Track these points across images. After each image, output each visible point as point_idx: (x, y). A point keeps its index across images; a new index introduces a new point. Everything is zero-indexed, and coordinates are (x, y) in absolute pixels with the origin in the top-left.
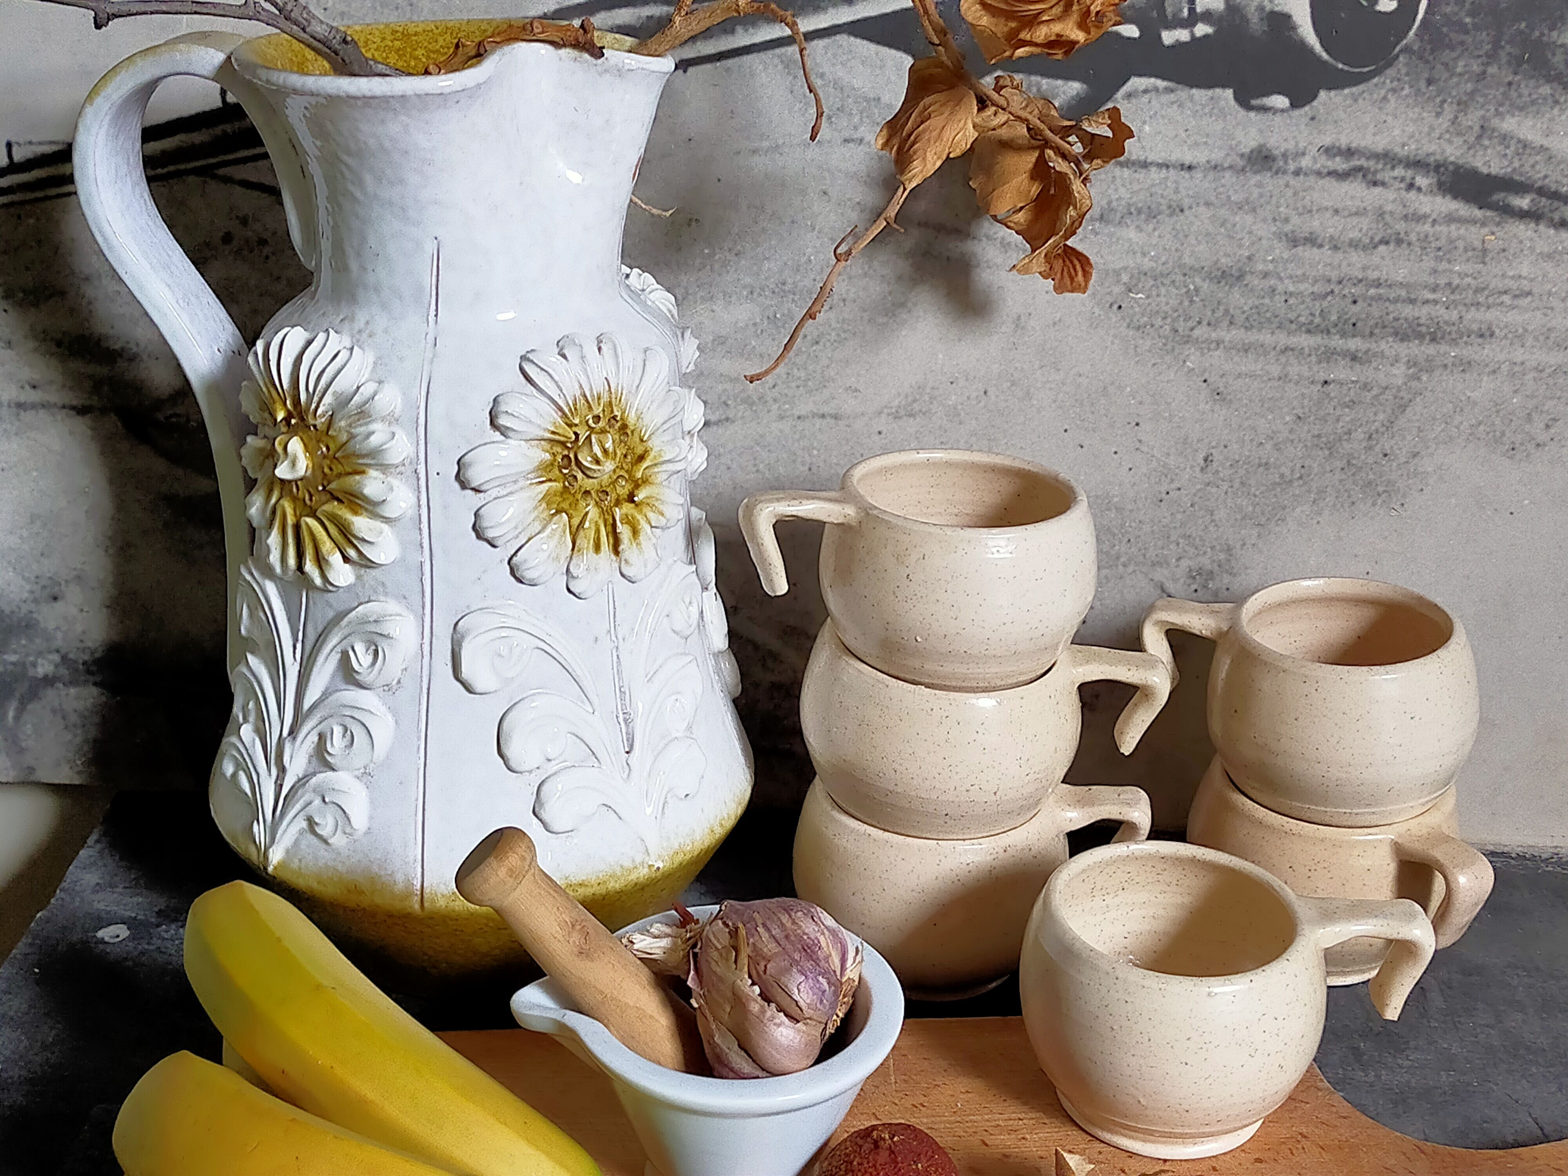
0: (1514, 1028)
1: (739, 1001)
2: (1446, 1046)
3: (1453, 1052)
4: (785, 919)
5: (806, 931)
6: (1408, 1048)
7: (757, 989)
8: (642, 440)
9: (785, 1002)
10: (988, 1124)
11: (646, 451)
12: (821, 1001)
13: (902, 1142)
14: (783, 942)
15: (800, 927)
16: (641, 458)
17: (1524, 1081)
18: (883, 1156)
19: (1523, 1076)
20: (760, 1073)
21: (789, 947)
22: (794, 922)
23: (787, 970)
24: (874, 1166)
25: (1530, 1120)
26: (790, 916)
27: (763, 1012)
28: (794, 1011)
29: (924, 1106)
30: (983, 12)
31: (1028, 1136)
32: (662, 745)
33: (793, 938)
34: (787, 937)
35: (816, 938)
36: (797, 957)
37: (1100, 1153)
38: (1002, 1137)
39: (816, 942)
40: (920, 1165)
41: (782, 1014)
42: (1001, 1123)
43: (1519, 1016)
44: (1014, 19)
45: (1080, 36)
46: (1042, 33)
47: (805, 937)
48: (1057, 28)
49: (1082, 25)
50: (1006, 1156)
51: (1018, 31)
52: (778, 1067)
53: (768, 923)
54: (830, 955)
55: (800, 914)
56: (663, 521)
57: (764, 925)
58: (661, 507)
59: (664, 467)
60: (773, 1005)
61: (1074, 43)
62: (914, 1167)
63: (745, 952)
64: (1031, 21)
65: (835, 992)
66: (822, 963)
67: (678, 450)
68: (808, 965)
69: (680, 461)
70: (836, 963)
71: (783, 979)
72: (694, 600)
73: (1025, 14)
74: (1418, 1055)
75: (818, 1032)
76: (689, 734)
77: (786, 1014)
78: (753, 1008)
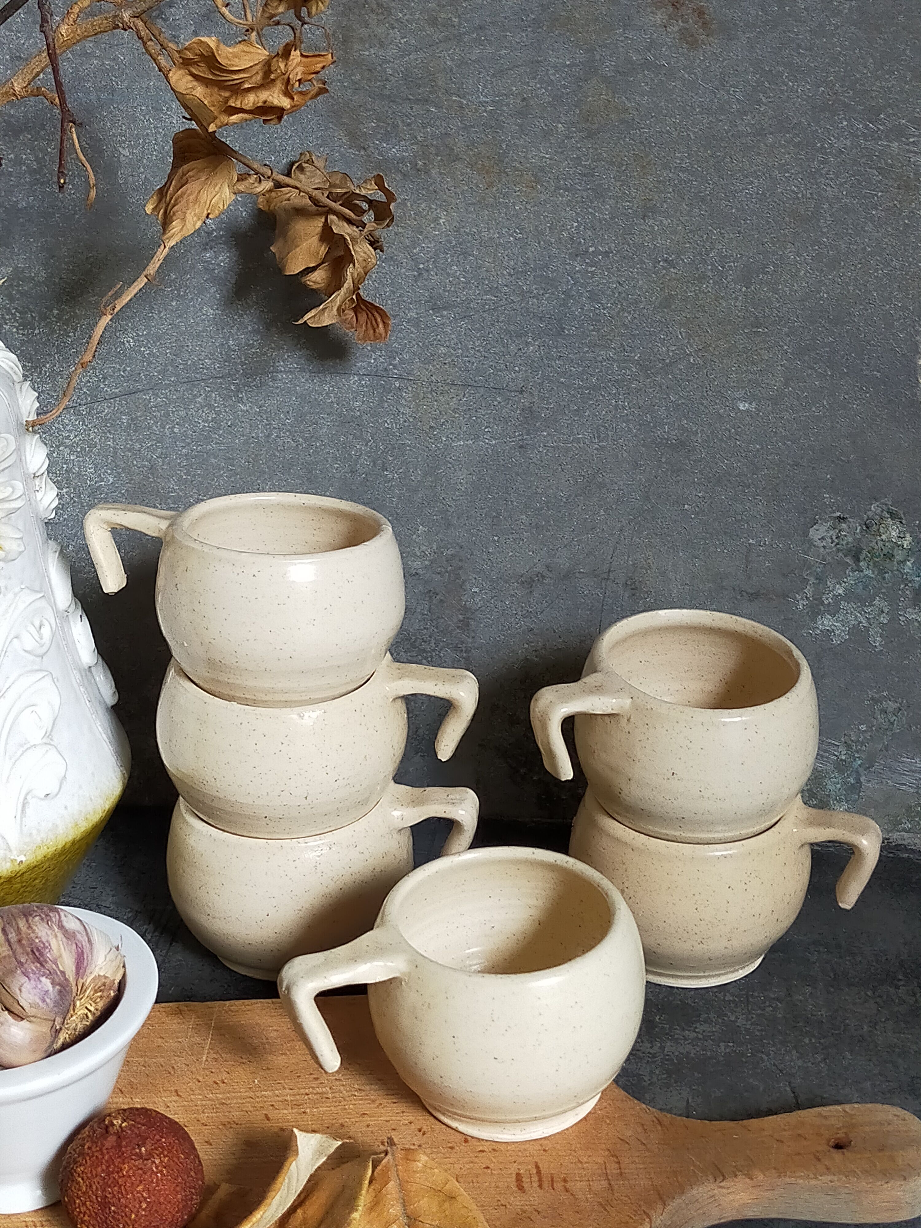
0: (801, 1001)
2: (733, 1018)
3: (738, 1024)
4: (22, 924)
5: (39, 935)
6: (699, 1021)
9: (9, 1002)
10: (278, 1098)
12: (44, 1001)
13: (130, 1127)
14: (16, 946)
15: (34, 932)
17: (794, 1052)
18: (111, 1140)
19: (795, 1047)
21: (19, 950)
22: (29, 927)
23: (12, 972)
24: (101, 1149)
25: (788, 1089)
26: (27, 921)
28: (16, 1009)
29: (224, 1083)
30: (195, 83)
31: (308, 1110)
32: (20, 751)
33: (24, 942)
34: (20, 941)
35: (47, 941)
36: (23, 960)
37: (368, 1126)
39: (47, 944)
40: (143, 1149)
41: (6, 1012)
42: (288, 1098)
43: (808, 990)
44: (226, 88)
45: (285, 103)
46: (251, 100)
47: (37, 941)
48: (264, 96)
49: (287, 94)
50: (282, 1129)
51: (227, 100)
53: (8, 928)
54: (61, 956)
55: (37, 918)
56: (2, 554)
57: (4, 930)
61: (282, 109)
62: (137, 1151)
64: (237, 90)
65: (60, 992)
66: (49, 965)
67: (10, 490)
68: (33, 967)
69: (16, 499)
70: (68, 964)
71: (8, 980)
72: (45, 622)
73: (231, 83)
74: (705, 1027)
75: (45, 1028)
76: (48, 741)
77: (10, 1012)
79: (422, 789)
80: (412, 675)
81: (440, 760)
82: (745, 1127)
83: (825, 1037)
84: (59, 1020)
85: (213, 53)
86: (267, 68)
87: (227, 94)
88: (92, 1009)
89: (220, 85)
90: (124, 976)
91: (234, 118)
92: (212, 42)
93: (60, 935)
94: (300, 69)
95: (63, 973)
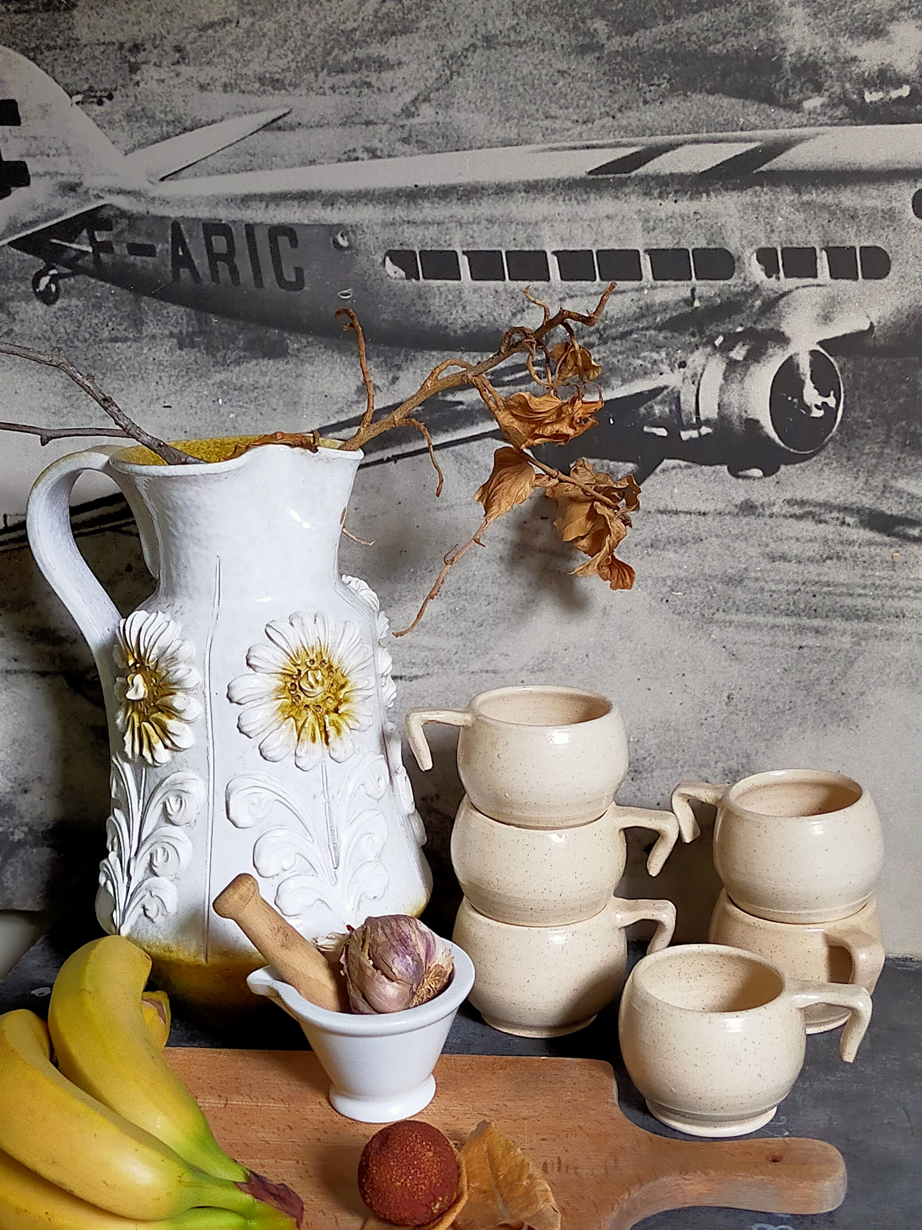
1: (361, 968)
4: (393, 924)
7: (371, 962)
8: (343, 676)
9: (386, 969)
11: (346, 683)
12: (407, 970)
14: (390, 936)
16: (343, 686)
20: (373, 1012)
21: (392, 939)
22: (398, 926)
23: (388, 951)
26: (397, 922)
27: (373, 975)
28: (390, 974)
30: (514, 420)
32: (359, 865)
34: (392, 935)
35: (409, 936)
36: (395, 945)
41: (384, 975)
44: (533, 423)
45: (571, 432)
46: (549, 430)
47: (403, 935)
48: (557, 427)
49: (571, 426)
51: (534, 430)
52: (381, 1008)
53: (384, 926)
54: (417, 945)
55: (403, 921)
56: (356, 726)
57: (382, 927)
58: (358, 717)
59: (359, 693)
60: (379, 972)
61: (568, 436)
63: (368, 943)
64: (541, 424)
65: (417, 966)
66: (411, 949)
67: (367, 682)
68: (401, 948)
70: (421, 950)
71: (386, 955)
72: (382, 777)
73: (537, 420)
75: (407, 990)
76: (378, 860)
77: (387, 977)
78: (369, 972)
80: (634, 814)
81: (651, 875)
84: (415, 986)
85: (527, 401)
86: (559, 411)
87: (534, 426)
88: (433, 986)
89: (530, 421)
90: (453, 970)
91: (537, 441)
92: (527, 395)
93: (417, 932)
94: (581, 411)
95: (418, 955)
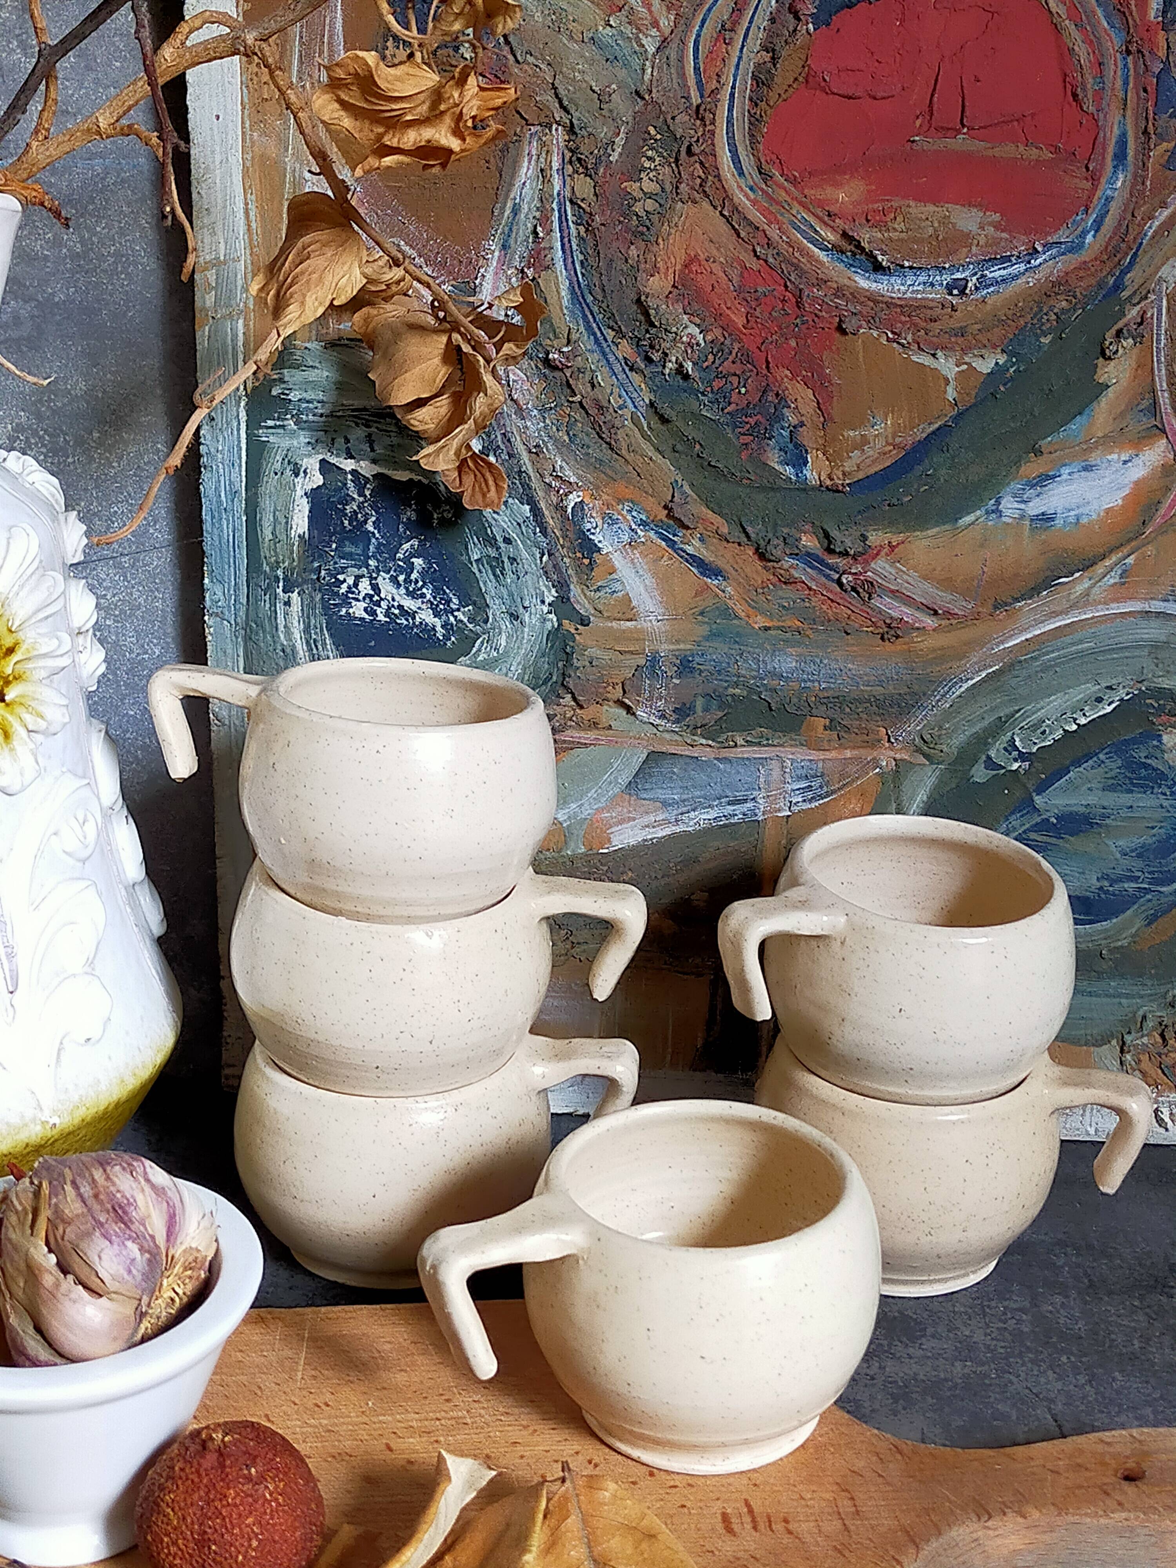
0: (1051, 1312)
1: (32, 1272)
2: (967, 1333)
3: (974, 1340)
4: (98, 1174)
5: (121, 1188)
6: (924, 1336)
7: (53, 1259)
8: (10, 631)
9: (84, 1273)
10: (400, 1425)
11: (16, 644)
12: (130, 1272)
13: (235, 1443)
14: (91, 1202)
15: (114, 1184)
16: (11, 651)
17: (1050, 1373)
18: (210, 1459)
19: (1051, 1367)
20: (58, 1360)
21: (96, 1207)
22: (108, 1178)
23: (88, 1234)
24: (198, 1472)
25: (1049, 1417)
26: (105, 1171)
27: (57, 1285)
28: (94, 1283)
29: (328, 1405)
30: (342, 113)
31: (442, 1439)
32: (56, 982)
33: (102, 1197)
34: (96, 1196)
35: (132, 1196)
36: (103, 1220)
37: (522, 1457)
38: (411, 1440)
39: (131, 1200)
40: (253, 1470)
41: (80, 1287)
42: (414, 1424)
43: (1058, 1299)
44: (382, 121)
45: (454, 144)
46: (411, 138)
47: (119, 1195)
48: (429, 132)
49: (456, 132)
50: (410, 1462)
51: (382, 135)
52: (76, 1352)
53: (78, 1180)
54: (149, 1216)
55: (118, 1168)
56: (42, 725)
57: (74, 1183)
58: (42, 709)
59: (41, 663)
60: (70, 1277)
61: (450, 152)
62: (246, 1472)
63: (45, 1214)
64: (395, 123)
65: (149, 1261)
66: (136, 1226)
67: (56, 642)
68: (115, 1228)
69: (62, 655)
70: (157, 1226)
71: (83, 1245)
72: (90, 817)
73: (389, 114)
74: (933, 1343)
75: (129, 1310)
76: (89, 970)
77: (86, 1287)
78: (48, 1280)
79: (567, 1041)
80: (565, 889)
81: (596, 1000)
82: (1008, 1456)
83: (1085, 1355)
84: (145, 1299)
85: (371, 72)
86: (437, 95)
87: (381, 130)
88: (180, 1292)
89: (373, 117)
90: (217, 1253)
91: (388, 160)
92: (371, 57)
93: (147, 1189)
94: (475, 102)
95: (153, 1237)
